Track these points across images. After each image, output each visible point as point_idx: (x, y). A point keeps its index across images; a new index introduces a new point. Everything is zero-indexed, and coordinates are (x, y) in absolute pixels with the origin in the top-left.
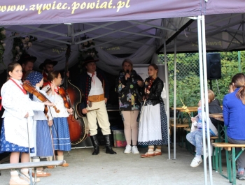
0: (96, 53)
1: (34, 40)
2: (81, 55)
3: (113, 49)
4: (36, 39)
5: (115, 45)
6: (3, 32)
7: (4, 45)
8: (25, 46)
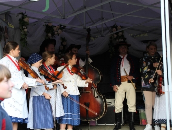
0: (125, 39)
1: (64, 28)
2: (111, 41)
3: (142, 35)
4: (65, 27)
5: (144, 32)
6: (26, 19)
7: (25, 30)
8: (56, 33)
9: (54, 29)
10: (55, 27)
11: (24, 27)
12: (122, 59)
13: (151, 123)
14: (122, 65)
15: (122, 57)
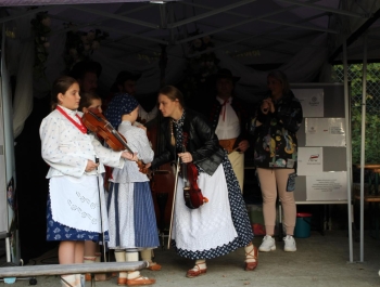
1: (103, 38)
4: (106, 34)
6: (46, 21)
7: (47, 45)
8: (87, 47)
9: (84, 38)
10: (85, 34)
11: (43, 38)
12: (221, 106)
13: (273, 233)
14: (221, 117)
15: (222, 102)
